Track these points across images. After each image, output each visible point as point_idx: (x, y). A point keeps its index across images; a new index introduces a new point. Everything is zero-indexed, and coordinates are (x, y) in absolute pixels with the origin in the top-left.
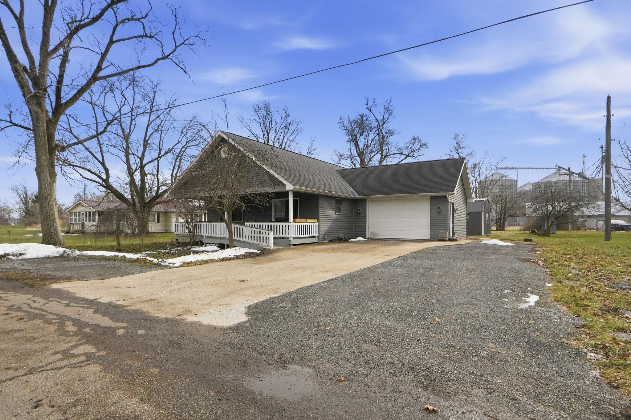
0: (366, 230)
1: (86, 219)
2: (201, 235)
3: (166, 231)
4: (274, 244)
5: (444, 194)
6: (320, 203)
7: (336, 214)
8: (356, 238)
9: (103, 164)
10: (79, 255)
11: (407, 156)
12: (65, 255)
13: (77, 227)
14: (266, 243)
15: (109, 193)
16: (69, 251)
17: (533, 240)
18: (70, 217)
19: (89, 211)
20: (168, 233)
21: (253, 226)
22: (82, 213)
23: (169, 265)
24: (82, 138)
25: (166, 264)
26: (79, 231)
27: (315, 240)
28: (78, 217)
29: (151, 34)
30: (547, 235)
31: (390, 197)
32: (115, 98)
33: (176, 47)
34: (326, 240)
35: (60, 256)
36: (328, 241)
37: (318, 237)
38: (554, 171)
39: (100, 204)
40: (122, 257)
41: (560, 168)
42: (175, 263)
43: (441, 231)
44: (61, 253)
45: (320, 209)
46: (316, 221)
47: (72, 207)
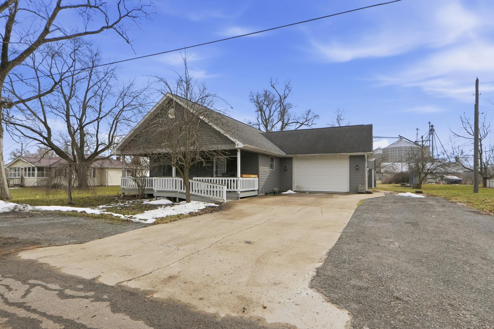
0: (292, 184)
1: (26, 174)
2: (152, 189)
3: (102, 184)
4: (227, 198)
5: (363, 153)
6: (260, 160)
7: (270, 170)
8: (286, 191)
9: (45, 124)
10: (32, 211)
11: (302, 124)
12: (17, 210)
13: (17, 182)
14: (220, 197)
15: (50, 150)
16: (21, 207)
17: (423, 192)
18: (9, 172)
19: (29, 166)
20: (103, 186)
21: (207, 181)
22: (22, 169)
23: (140, 221)
24: (24, 98)
25: (137, 220)
26: (18, 185)
27: (255, 193)
28: (17, 172)
29: (95, 5)
30: (419, 187)
31: (315, 156)
32: (56, 64)
33: (120, 18)
34: (263, 193)
35: (11, 212)
36: (264, 194)
37: (258, 190)
38: (398, 140)
39: (40, 160)
40: (81, 212)
41: (402, 137)
42: (147, 220)
43: (360, 185)
44: (12, 208)
45: (260, 165)
46: (256, 176)
47: (11, 163)
